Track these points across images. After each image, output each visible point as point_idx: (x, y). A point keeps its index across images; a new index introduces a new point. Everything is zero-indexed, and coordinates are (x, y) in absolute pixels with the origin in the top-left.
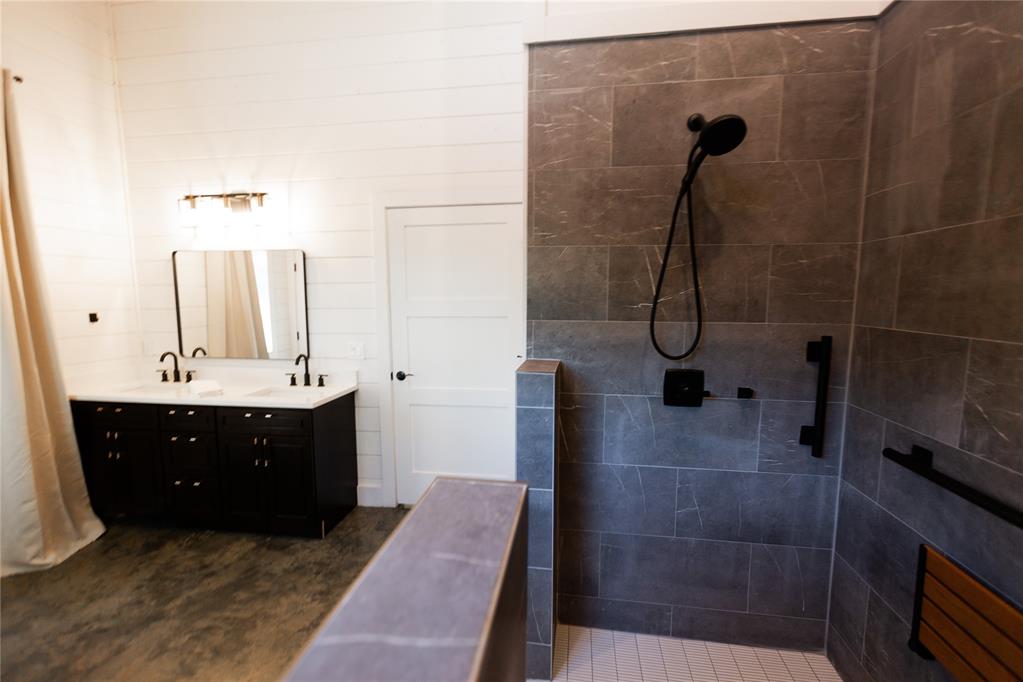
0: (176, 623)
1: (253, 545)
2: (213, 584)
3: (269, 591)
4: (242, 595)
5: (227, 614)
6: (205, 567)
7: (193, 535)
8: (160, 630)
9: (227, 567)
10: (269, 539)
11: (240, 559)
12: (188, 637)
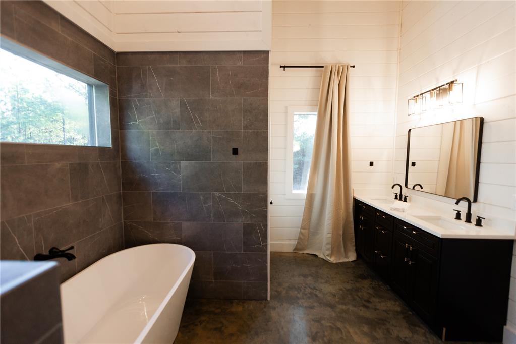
0: (334, 315)
1: (399, 309)
2: (363, 312)
3: (377, 339)
4: (366, 329)
5: (351, 331)
6: (368, 301)
7: (381, 283)
8: (328, 312)
9: (376, 309)
10: (410, 313)
11: (385, 311)
12: (330, 324)
